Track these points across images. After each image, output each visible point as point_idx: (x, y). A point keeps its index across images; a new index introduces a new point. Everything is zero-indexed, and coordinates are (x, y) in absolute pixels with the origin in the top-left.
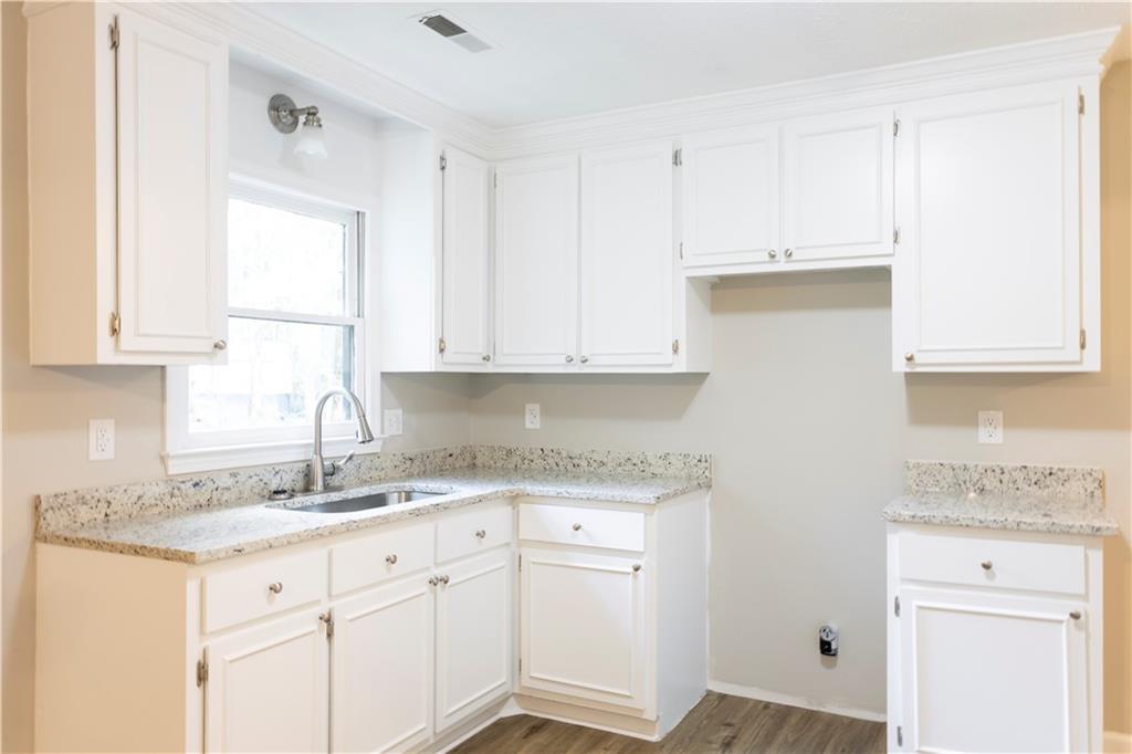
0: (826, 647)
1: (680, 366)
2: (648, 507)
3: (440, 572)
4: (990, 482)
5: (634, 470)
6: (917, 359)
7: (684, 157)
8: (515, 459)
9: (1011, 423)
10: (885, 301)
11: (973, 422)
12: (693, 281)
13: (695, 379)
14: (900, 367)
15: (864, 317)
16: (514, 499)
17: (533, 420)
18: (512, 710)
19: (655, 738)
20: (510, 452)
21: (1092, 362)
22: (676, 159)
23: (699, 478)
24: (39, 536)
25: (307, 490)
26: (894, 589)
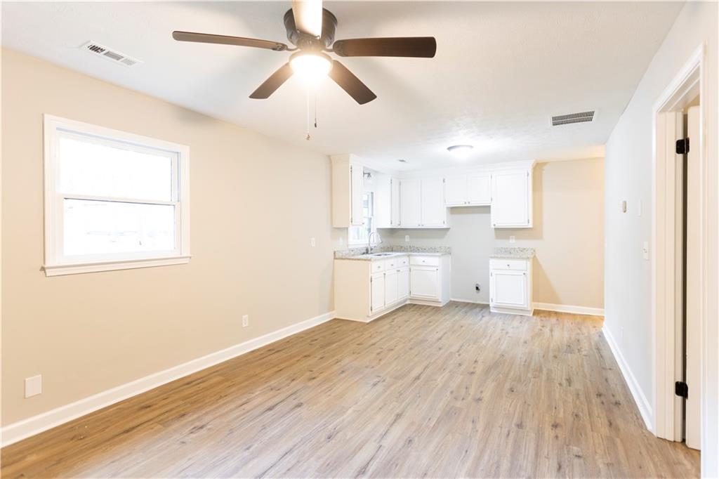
0: (477, 288)
1: (445, 227)
2: (439, 256)
3: (398, 269)
4: (512, 251)
5: (432, 250)
6: (497, 225)
7: (446, 181)
8: (403, 249)
9: (516, 239)
10: (489, 212)
11: (508, 238)
12: (448, 208)
13: (447, 229)
14: (493, 227)
15: (485, 216)
16: (409, 256)
17: (407, 239)
18: (408, 302)
19: (441, 306)
20: (402, 247)
21: (530, 226)
22: (444, 181)
23: (448, 252)
24: (335, 258)
25: (367, 253)
26: (491, 271)
